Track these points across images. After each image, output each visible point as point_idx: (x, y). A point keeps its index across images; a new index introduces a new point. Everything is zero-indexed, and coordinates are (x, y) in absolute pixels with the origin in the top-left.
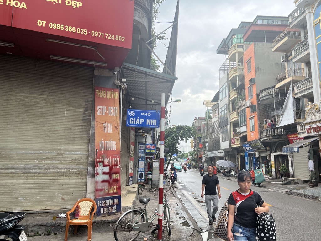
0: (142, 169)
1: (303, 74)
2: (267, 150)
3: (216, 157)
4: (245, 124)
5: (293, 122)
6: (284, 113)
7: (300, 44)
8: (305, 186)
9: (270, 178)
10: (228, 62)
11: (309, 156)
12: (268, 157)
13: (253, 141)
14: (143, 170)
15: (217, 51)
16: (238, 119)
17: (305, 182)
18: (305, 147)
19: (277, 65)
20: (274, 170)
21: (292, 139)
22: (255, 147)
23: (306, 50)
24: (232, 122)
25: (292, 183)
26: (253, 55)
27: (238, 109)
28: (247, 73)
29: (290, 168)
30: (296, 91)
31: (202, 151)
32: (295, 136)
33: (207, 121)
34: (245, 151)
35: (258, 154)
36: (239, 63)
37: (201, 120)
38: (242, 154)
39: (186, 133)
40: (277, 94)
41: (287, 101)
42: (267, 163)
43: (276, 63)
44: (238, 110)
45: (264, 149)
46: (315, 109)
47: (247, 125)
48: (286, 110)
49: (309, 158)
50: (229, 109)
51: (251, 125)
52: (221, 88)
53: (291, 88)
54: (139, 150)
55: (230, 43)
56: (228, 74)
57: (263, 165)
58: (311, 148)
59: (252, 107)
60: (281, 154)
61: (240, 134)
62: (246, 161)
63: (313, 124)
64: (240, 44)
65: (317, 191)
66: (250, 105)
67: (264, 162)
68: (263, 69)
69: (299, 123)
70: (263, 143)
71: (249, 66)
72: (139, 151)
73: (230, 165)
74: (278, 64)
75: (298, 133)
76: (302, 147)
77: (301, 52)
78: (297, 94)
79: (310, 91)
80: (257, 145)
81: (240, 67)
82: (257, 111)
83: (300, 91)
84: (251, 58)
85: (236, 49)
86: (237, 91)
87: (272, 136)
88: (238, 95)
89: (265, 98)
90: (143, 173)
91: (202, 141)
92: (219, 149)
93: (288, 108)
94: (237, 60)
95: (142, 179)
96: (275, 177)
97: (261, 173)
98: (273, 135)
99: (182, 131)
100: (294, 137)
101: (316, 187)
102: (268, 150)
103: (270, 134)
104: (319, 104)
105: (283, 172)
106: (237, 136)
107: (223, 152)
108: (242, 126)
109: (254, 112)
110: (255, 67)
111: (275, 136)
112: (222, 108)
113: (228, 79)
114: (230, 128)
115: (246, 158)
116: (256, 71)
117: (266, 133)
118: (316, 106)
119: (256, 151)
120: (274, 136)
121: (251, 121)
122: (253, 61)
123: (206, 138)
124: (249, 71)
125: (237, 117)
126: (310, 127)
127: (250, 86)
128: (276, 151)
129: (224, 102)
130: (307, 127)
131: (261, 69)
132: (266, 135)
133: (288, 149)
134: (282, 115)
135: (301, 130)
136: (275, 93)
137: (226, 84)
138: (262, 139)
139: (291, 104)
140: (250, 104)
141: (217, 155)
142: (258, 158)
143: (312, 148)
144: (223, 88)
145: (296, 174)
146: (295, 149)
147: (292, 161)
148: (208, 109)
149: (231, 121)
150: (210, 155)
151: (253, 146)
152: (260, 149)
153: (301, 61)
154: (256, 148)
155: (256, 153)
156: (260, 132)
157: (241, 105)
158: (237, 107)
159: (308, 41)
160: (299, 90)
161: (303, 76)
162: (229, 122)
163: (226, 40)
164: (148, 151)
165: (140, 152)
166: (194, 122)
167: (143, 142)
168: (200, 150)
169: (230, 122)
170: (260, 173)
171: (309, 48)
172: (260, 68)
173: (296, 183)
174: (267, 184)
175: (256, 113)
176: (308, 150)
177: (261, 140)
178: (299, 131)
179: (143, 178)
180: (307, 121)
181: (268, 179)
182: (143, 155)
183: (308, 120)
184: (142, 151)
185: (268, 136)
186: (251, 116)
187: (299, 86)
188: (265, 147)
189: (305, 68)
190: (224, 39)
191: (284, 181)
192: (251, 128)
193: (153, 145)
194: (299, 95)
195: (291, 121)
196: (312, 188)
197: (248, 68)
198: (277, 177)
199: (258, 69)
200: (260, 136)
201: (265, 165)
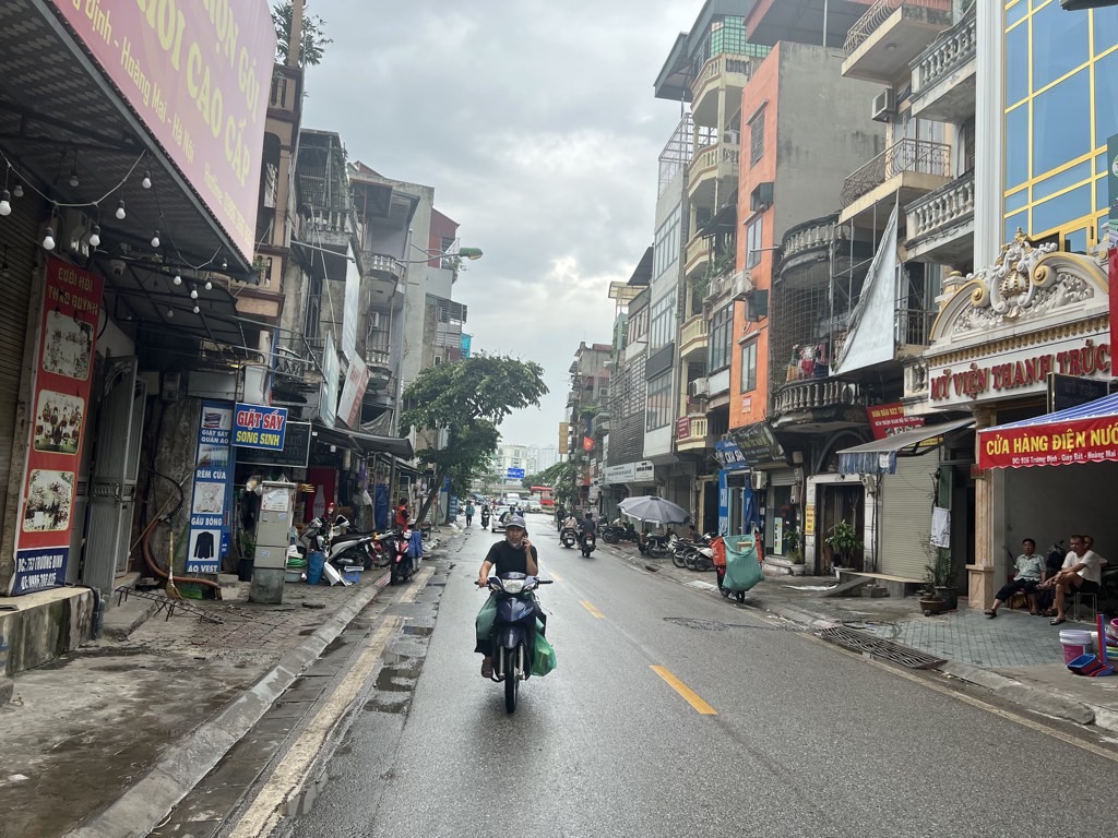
0: (209, 516)
1: (947, 167)
2: (792, 465)
3: (630, 484)
4: (728, 363)
5: (890, 357)
6: (860, 319)
7: (945, 38)
8: (907, 607)
9: (796, 568)
10: (691, 129)
11: (936, 492)
12: (794, 490)
13: (746, 428)
14: (218, 522)
15: (655, 85)
16: (706, 345)
17: (911, 589)
18: (921, 454)
19: (860, 139)
20: (811, 540)
21: (883, 426)
22: (753, 452)
23: (962, 64)
24: (687, 357)
25: (863, 592)
26: (773, 94)
27: (709, 306)
28: (748, 166)
29: (868, 535)
30: (911, 235)
31: (593, 462)
32: (893, 411)
33: (615, 356)
34: (721, 468)
35: (762, 479)
36: (727, 132)
37: (601, 355)
38: (710, 478)
39: (504, 386)
40: (843, 246)
41: (876, 274)
42: (791, 513)
43: (858, 133)
44: (708, 312)
45: (782, 461)
46: (972, 299)
47: (733, 368)
48: (869, 309)
49: (936, 500)
50: (682, 309)
51: (745, 369)
52: (660, 230)
53: (894, 218)
54: (201, 429)
55: (701, 51)
56: (686, 176)
57: (779, 521)
58: (946, 459)
59: (753, 298)
60: (841, 481)
61: (708, 403)
62: (723, 503)
63: (959, 361)
64: (735, 58)
65: (947, 630)
66: (748, 289)
67: (784, 511)
68: (807, 152)
69: (912, 361)
70: (782, 435)
71: (758, 137)
72: (200, 435)
73: (668, 516)
74: (863, 135)
75: (905, 401)
76: (912, 452)
77: (947, 72)
78: (914, 244)
79: (962, 232)
80: (760, 443)
81: (728, 146)
82: (769, 312)
83: (926, 231)
84: (765, 104)
85: (719, 76)
86: (711, 238)
87: (813, 410)
88: (713, 254)
89: (799, 262)
90: (217, 535)
91: (594, 428)
92: (639, 457)
93: (876, 300)
94: (721, 121)
95: (210, 559)
96: (813, 566)
97: (750, 552)
98: (816, 404)
99: (487, 378)
100: (890, 417)
101: (946, 616)
102: (799, 465)
103: (805, 403)
104: (987, 279)
105: (841, 548)
106: (698, 411)
107: (650, 468)
108: (715, 373)
109: (761, 317)
110: (778, 142)
111: (821, 409)
112: (657, 304)
113: (685, 192)
114: (677, 378)
115: (723, 492)
116: (778, 157)
117: (793, 399)
118: (975, 285)
119: (757, 467)
120: (820, 413)
121: (746, 351)
122: (771, 117)
123: (608, 419)
124: (756, 157)
125: (702, 339)
126: (945, 372)
127: (753, 217)
128: (823, 470)
129: (666, 282)
130: (936, 373)
131: (798, 149)
132: (793, 405)
133: (857, 460)
134: (852, 327)
135: (915, 389)
136: (837, 241)
137: (679, 214)
138: (776, 420)
139: (888, 286)
140: (749, 287)
141: (632, 479)
142: (763, 492)
143: (950, 462)
144: (667, 229)
145: (886, 558)
146: (881, 459)
147: (877, 509)
148: (621, 313)
149: (684, 353)
150: (610, 478)
151: (747, 449)
152: (769, 460)
153: (943, 114)
154: (757, 454)
155: (755, 476)
156: (774, 395)
157: (719, 293)
158: (704, 301)
159: (975, 27)
160: (925, 228)
161: (947, 175)
162: (676, 357)
163: (689, 41)
164: (246, 438)
165: (203, 439)
166: (577, 359)
167: (225, 397)
168: (587, 458)
169: (681, 359)
170: (744, 550)
171: (975, 51)
172: (795, 144)
173: (880, 593)
174: (776, 592)
175: (766, 322)
176: (934, 470)
177: (775, 425)
178: (908, 393)
179: (216, 558)
180: (937, 346)
181: (786, 571)
182: (220, 455)
183: (943, 342)
184: (216, 436)
185: (799, 411)
186: (746, 333)
187: (924, 211)
188: (788, 453)
189: (955, 145)
190: (682, 36)
191: (840, 583)
192: (745, 380)
193: (271, 411)
194: (923, 249)
195: (884, 353)
196: (930, 619)
197: (753, 146)
198: (822, 567)
199: (789, 148)
200: (770, 411)
201: (784, 521)
